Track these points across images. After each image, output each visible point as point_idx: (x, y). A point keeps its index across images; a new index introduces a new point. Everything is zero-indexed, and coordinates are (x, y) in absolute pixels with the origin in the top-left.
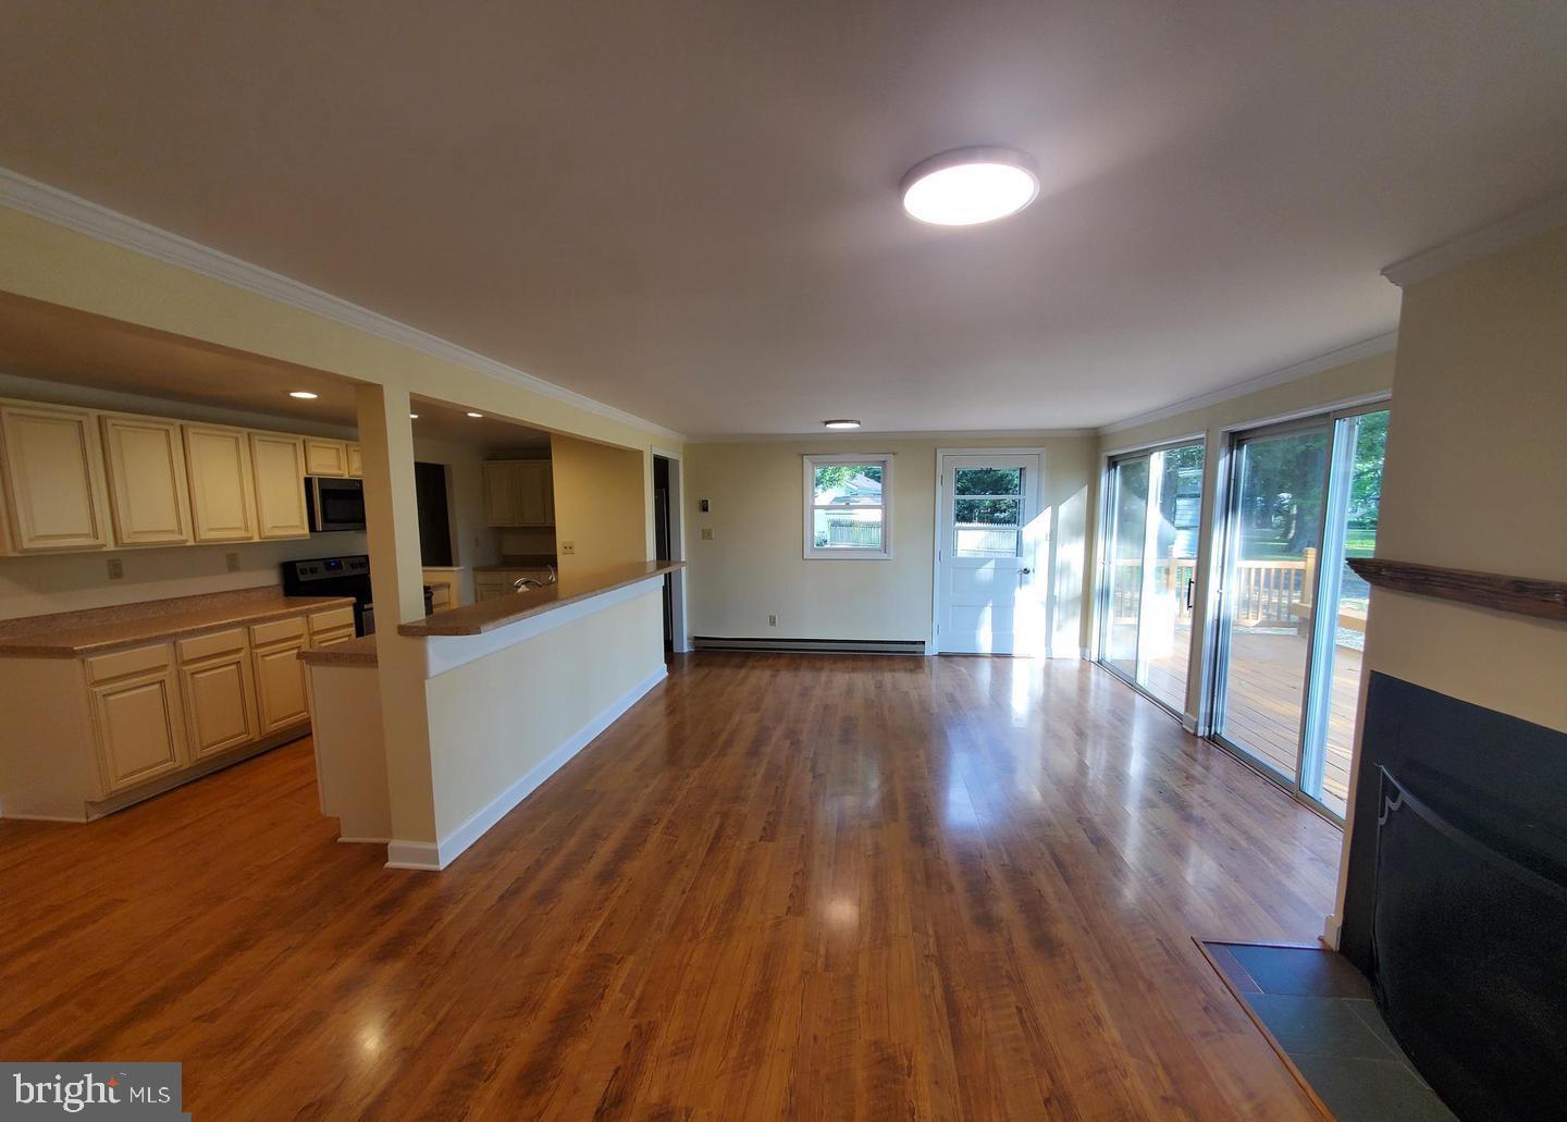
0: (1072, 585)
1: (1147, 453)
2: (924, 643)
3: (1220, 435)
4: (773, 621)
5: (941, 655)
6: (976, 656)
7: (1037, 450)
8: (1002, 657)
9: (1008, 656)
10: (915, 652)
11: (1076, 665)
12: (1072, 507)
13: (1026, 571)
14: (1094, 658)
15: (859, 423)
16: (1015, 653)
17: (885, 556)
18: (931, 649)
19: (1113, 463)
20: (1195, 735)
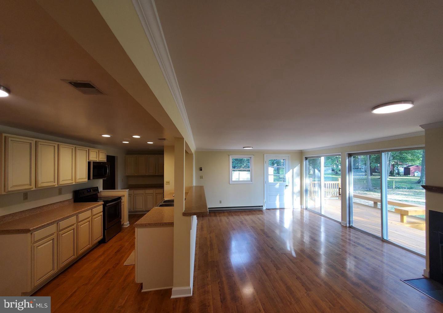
0: (297, 189)
1: (320, 157)
2: (262, 206)
3: (346, 154)
4: (221, 202)
5: (267, 209)
6: (276, 209)
7: (288, 155)
8: (282, 209)
9: (284, 209)
10: (260, 209)
11: (299, 210)
12: (297, 169)
13: (287, 186)
14: (305, 208)
15: (252, 147)
16: (285, 207)
17: (251, 183)
18: (264, 208)
19: (306, 159)
20: (346, 227)
